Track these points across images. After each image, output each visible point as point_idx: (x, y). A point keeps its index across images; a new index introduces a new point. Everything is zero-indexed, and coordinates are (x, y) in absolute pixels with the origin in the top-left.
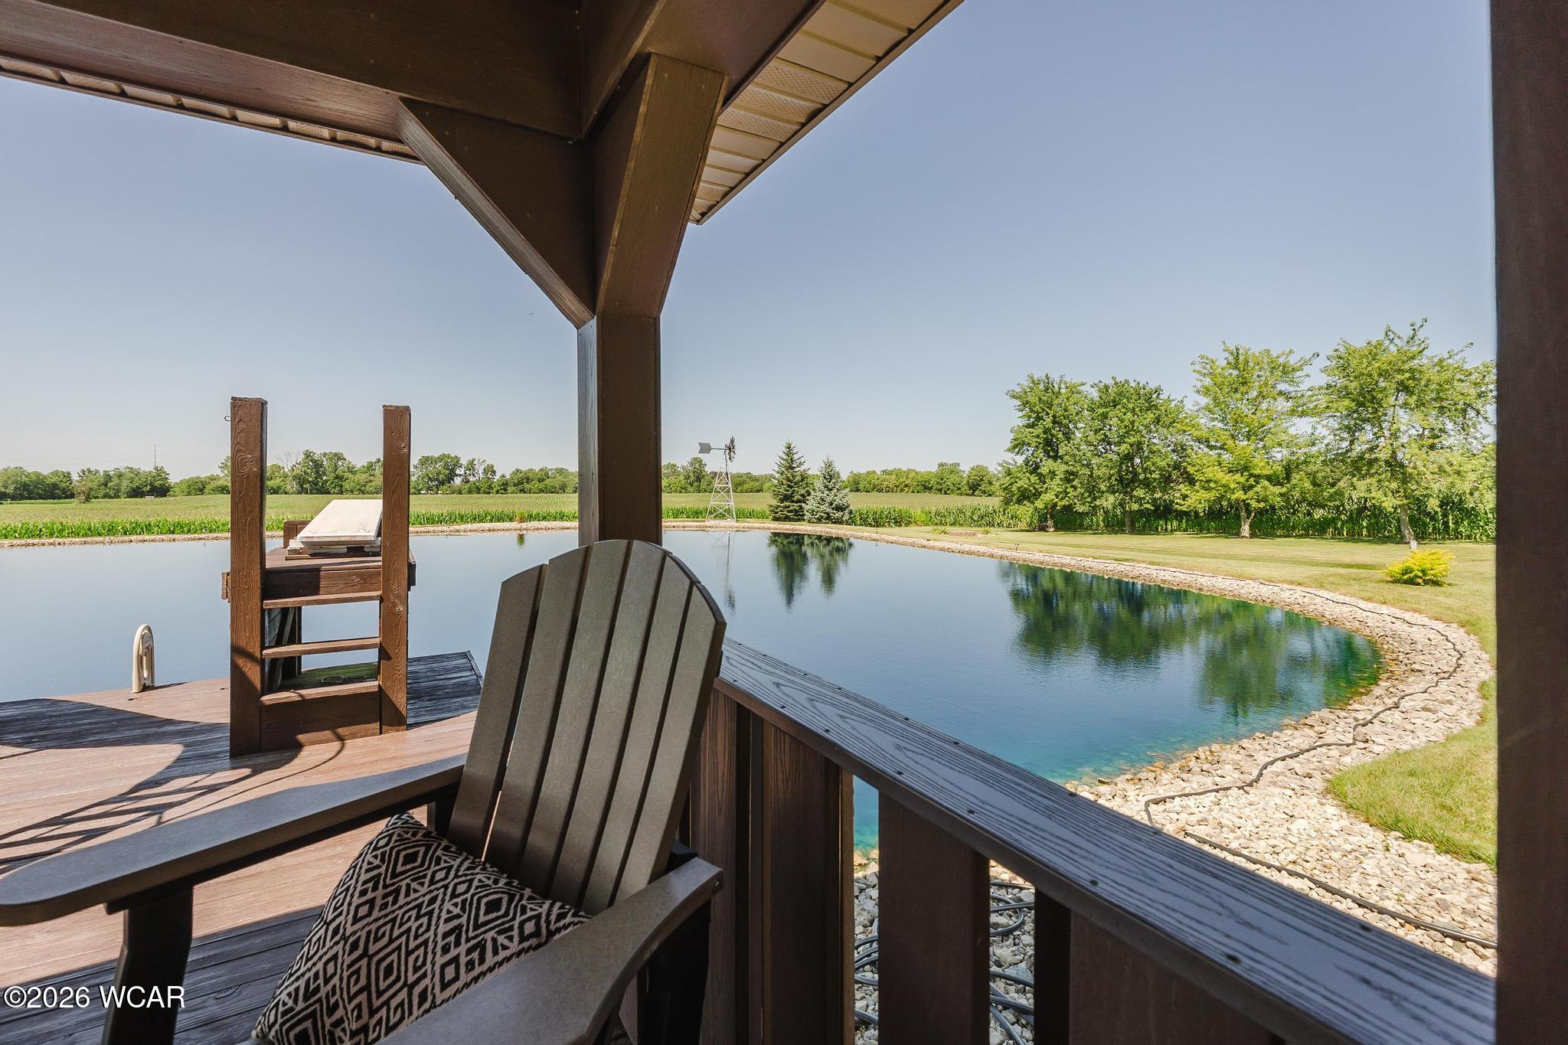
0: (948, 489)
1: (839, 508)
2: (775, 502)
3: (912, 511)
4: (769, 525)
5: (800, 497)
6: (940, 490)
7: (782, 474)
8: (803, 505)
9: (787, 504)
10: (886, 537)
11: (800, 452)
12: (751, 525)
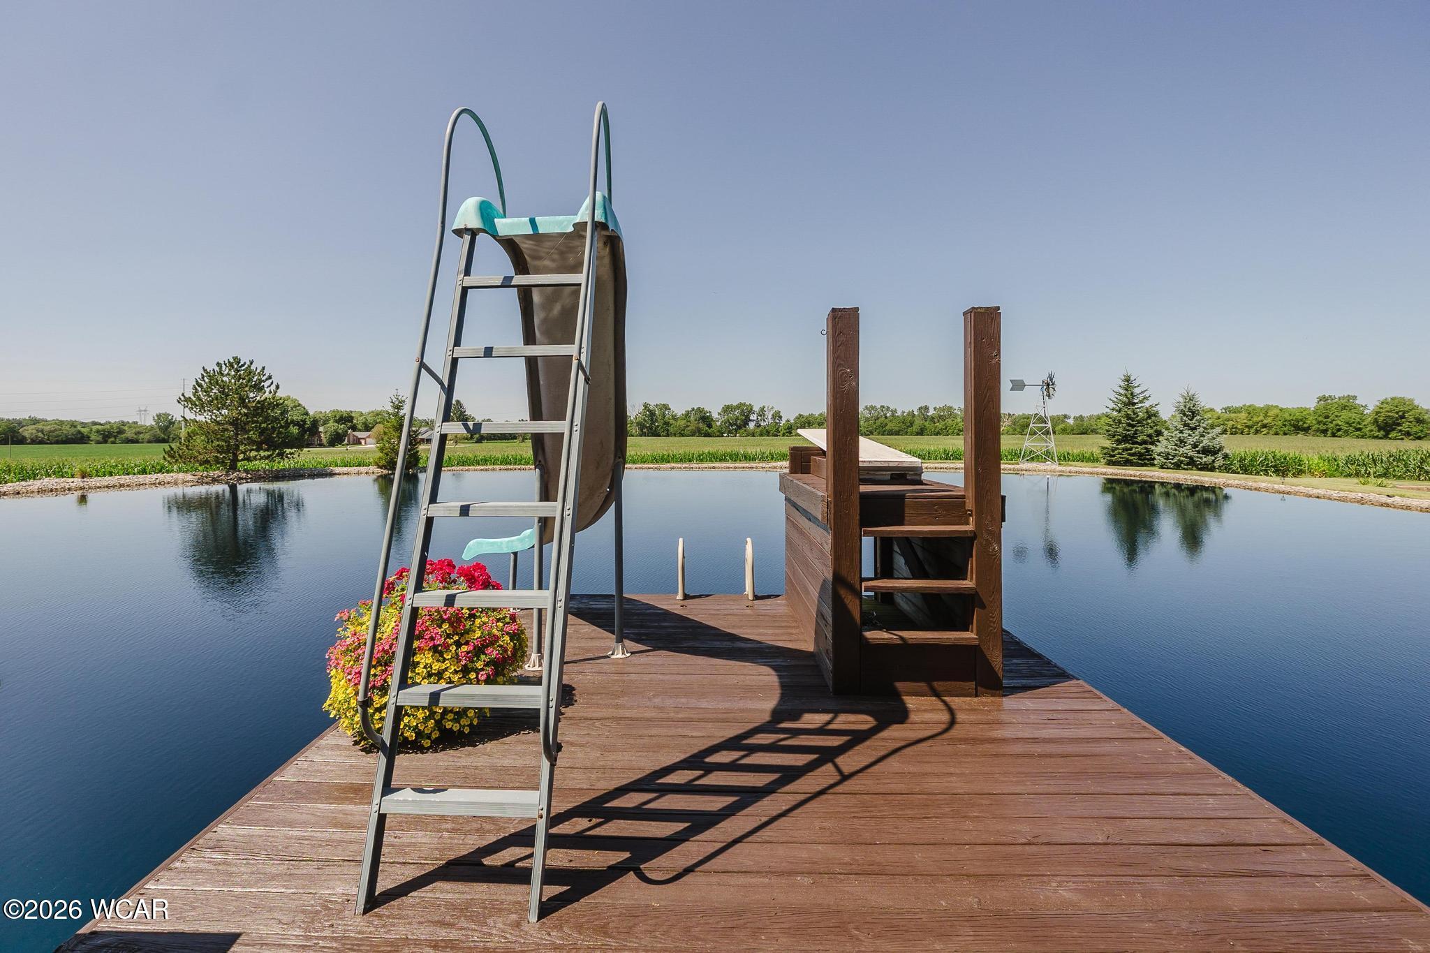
0: (1339, 430)
1: (1206, 451)
2: (1108, 443)
3: (1304, 457)
4: (1104, 470)
5: (1145, 438)
6: (1325, 432)
7: (1119, 411)
8: (1153, 447)
9: (1128, 446)
10: (1302, 489)
11: (1143, 384)
12: (1078, 469)
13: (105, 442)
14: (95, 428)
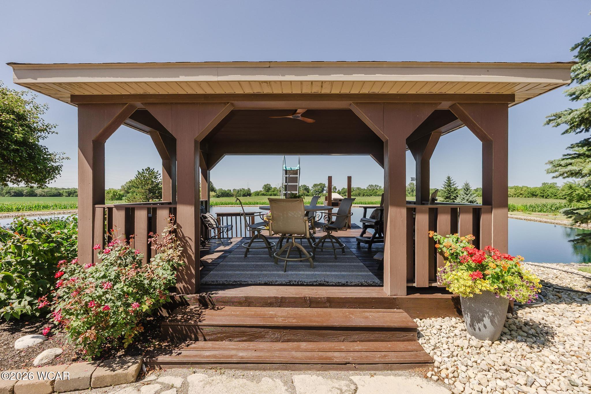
2: (442, 199)
5: (453, 197)
7: (446, 188)
8: (455, 200)
9: (448, 200)
13: (69, 196)
14: (65, 190)
